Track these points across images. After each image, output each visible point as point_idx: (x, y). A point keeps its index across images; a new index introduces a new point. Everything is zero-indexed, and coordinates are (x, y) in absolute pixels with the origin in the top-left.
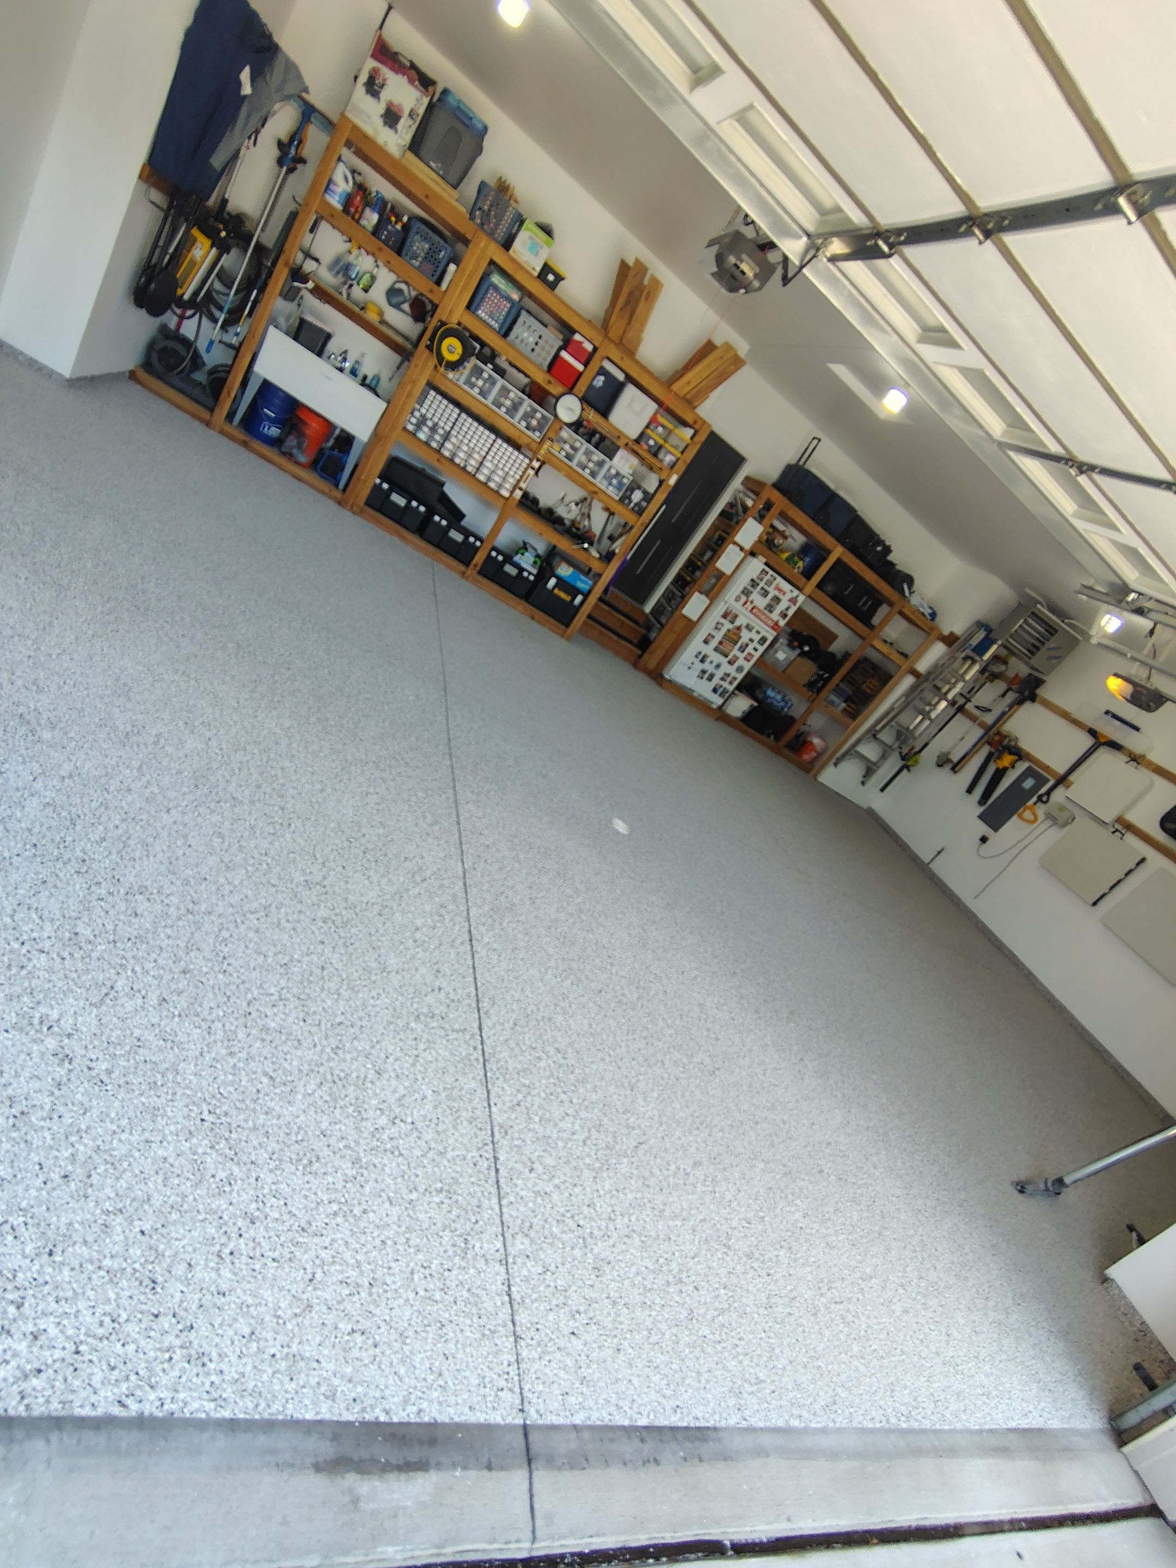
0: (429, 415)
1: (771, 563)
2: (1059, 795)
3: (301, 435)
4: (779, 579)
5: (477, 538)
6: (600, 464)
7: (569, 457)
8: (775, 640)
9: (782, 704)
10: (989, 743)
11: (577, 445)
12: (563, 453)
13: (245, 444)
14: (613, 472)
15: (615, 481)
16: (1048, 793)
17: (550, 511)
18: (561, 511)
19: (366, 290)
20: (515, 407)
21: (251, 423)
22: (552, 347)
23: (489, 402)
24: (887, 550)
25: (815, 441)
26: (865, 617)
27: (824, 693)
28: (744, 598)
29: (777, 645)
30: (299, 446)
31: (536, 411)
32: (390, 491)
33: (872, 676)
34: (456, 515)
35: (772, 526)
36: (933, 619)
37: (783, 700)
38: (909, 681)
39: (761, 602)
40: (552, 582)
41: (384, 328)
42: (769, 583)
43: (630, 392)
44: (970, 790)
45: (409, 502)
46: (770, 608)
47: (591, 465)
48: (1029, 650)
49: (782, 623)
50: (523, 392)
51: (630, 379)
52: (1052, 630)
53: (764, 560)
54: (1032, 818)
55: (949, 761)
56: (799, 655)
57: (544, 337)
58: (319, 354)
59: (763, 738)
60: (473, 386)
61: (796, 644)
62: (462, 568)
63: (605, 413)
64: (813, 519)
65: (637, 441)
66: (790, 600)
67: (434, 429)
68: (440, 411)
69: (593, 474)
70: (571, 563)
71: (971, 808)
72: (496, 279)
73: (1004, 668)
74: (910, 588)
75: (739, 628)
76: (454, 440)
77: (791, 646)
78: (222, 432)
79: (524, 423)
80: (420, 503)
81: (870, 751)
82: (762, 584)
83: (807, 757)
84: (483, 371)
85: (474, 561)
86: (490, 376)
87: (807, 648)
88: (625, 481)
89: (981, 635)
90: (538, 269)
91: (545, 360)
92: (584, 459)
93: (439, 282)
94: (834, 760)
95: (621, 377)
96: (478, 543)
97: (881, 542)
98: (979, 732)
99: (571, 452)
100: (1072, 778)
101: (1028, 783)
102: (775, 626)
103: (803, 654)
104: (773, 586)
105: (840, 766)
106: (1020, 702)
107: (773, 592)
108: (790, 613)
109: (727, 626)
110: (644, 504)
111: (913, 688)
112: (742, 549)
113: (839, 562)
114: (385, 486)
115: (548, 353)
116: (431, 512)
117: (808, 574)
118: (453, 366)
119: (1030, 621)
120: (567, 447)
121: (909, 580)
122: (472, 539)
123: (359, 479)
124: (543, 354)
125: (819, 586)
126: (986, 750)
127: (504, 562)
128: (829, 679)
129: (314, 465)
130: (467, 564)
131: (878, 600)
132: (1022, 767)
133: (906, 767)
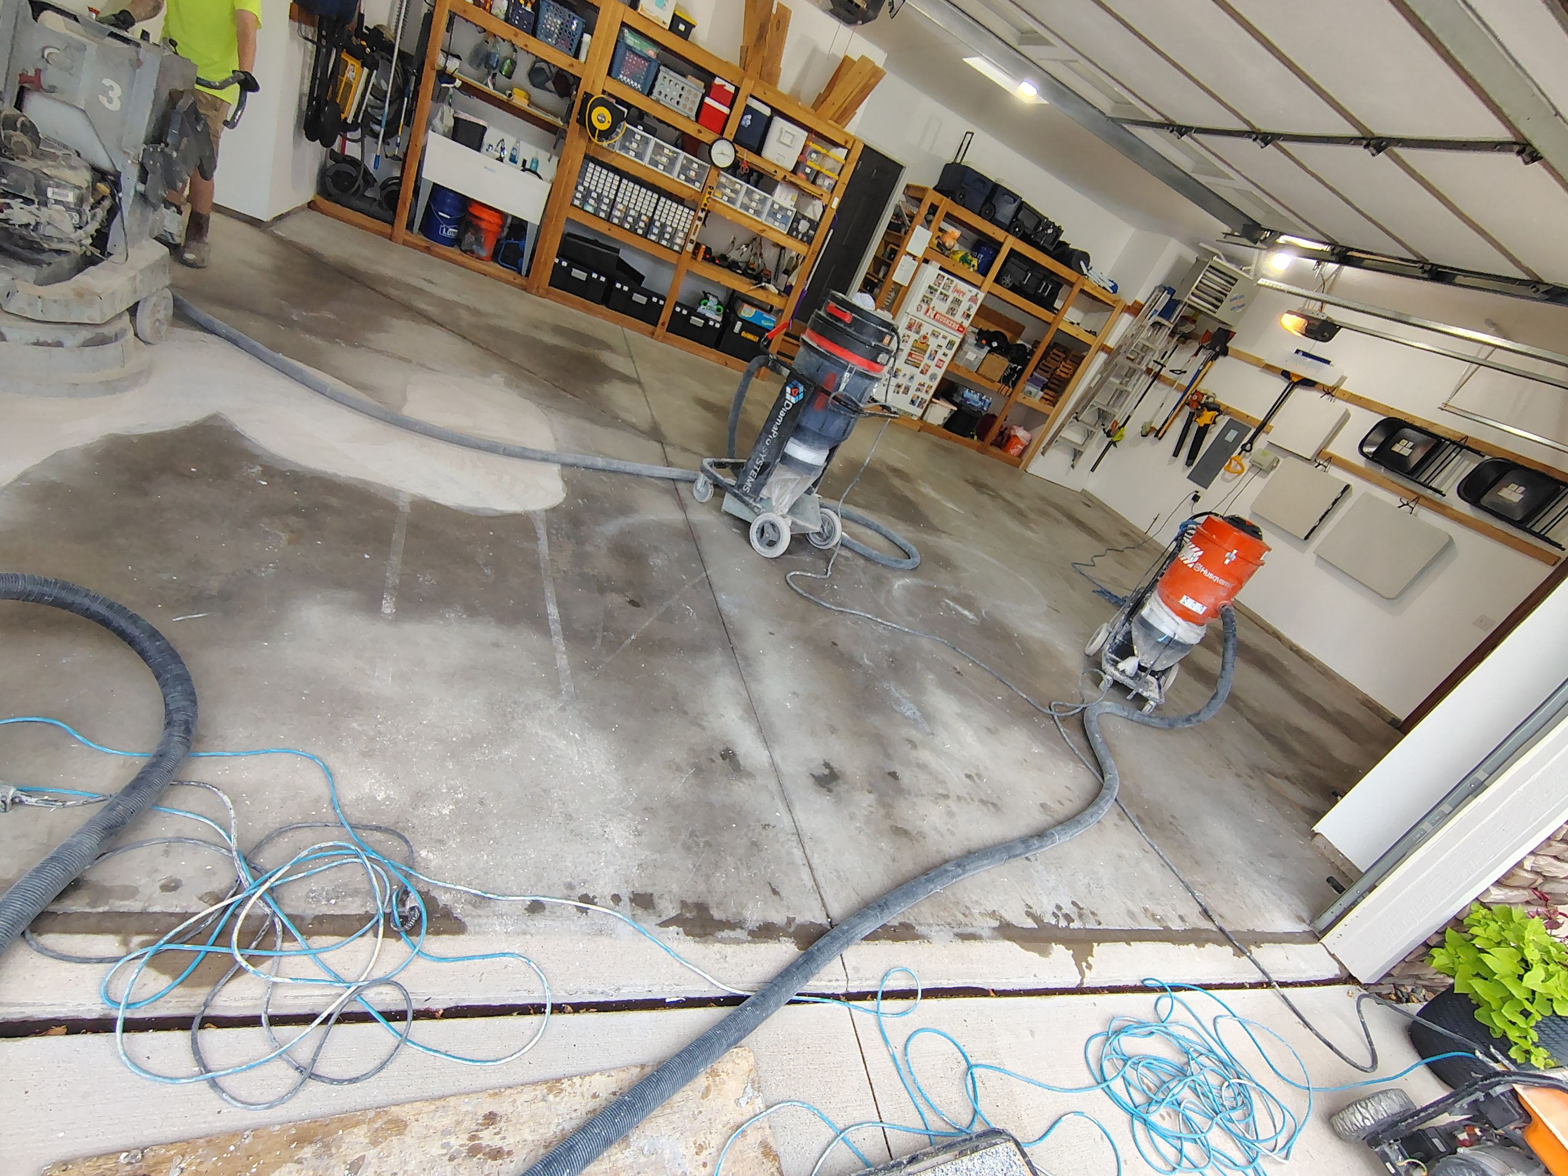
0: (593, 188)
1: (946, 268)
2: (1261, 442)
3: (477, 230)
4: (956, 280)
5: (660, 297)
6: (763, 201)
7: (730, 200)
8: (963, 342)
9: (981, 403)
10: (1188, 404)
11: (738, 187)
12: (726, 198)
13: (428, 250)
14: (776, 206)
15: (779, 216)
16: (1251, 441)
17: (723, 257)
18: (734, 255)
19: (509, 76)
20: (672, 161)
21: (430, 228)
22: (696, 95)
23: (646, 162)
24: (1058, 231)
25: (969, 136)
26: (1047, 304)
27: (1020, 384)
28: (925, 307)
29: (966, 347)
30: (478, 242)
31: (693, 161)
32: (570, 267)
33: (1065, 359)
34: (635, 278)
35: (941, 230)
36: (1115, 292)
37: (981, 399)
38: (1102, 357)
39: (942, 307)
40: (739, 325)
41: (533, 111)
42: (947, 287)
43: (778, 123)
44: (1176, 454)
45: (590, 275)
46: (952, 311)
47: (754, 204)
48: (1212, 304)
49: (966, 323)
50: (676, 146)
51: (776, 112)
52: (1232, 280)
53: (939, 265)
54: (1239, 468)
55: (1152, 429)
56: (989, 352)
57: (686, 88)
58: (478, 149)
59: (967, 439)
60: (627, 149)
61: (984, 342)
62: (651, 327)
63: (758, 152)
64: (979, 215)
65: (794, 172)
66: (970, 300)
67: (599, 199)
68: (602, 181)
69: (757, 212)
70: (752, 304)
71: (1179, 471)
72: (631, 40)
73: (1194, 326)
74: (1087, 265)
75: (925, 337)
76: (620, 207)
77: (979, 345)
78: (405, 243)
79: (683, 177)
80: (600, 275)
81: (1073, 435)
82: (940, 290)
83: (1014, 451)
84: (635, 133)
85: (661, 321)
86: (642, 136)
87: (995, 344)
88: (789, 213)
89: (1165, 298)
90: (668, 22)
91: (691, 109)
92: (746, 201)
93: (576, 56)
94: (1041, 449)
95: (767, 111)
96: (661, 302)
97: (1049, 224)
98: (1177, 396)
99: (733, 195)
100: (1272, 423)
101: (1231, 436)
102: (961, 329)
103: (992, 350)
104: (952, 289)
105: (1046, 454)
106: (1214, 358)
107: (952, 295)
108: (973, 312)
109: (914, 336)
110: (811, 232)
111: (1107, 364)
112: (914, 257)
113: (1012, 251)
114: (564, 264)
115: (693, 102)
116: (611, 282)
117: (984, 270)
118: (606, 135)
119: (1208, 274)
120: (728, 191)
121: (1085, 257)
122: (655, 300)
123: (539, 262)
124: (689, 105)
125: (997, 280)
126: (1187, 410)
127: (689, 314)
128: (1022, 371)
129: (494, 257)
130: (656, 325)
131: (1058, 283)
132: (1223, 421)
133: (1114, 443)
